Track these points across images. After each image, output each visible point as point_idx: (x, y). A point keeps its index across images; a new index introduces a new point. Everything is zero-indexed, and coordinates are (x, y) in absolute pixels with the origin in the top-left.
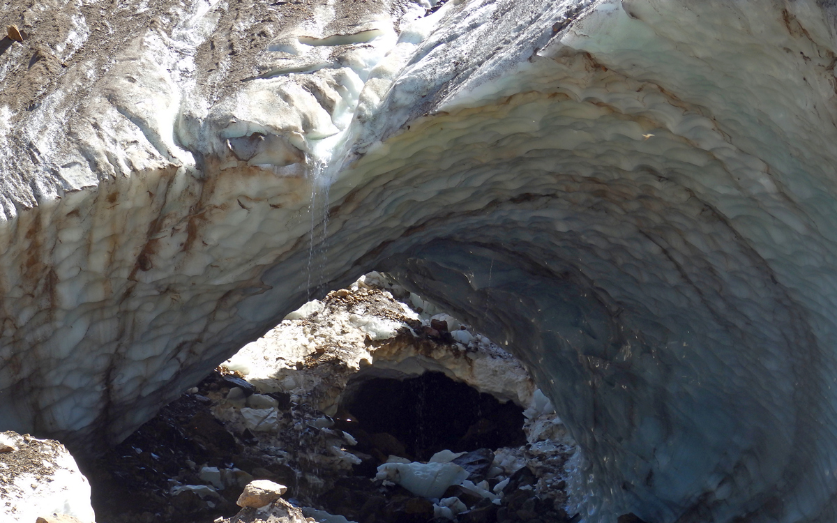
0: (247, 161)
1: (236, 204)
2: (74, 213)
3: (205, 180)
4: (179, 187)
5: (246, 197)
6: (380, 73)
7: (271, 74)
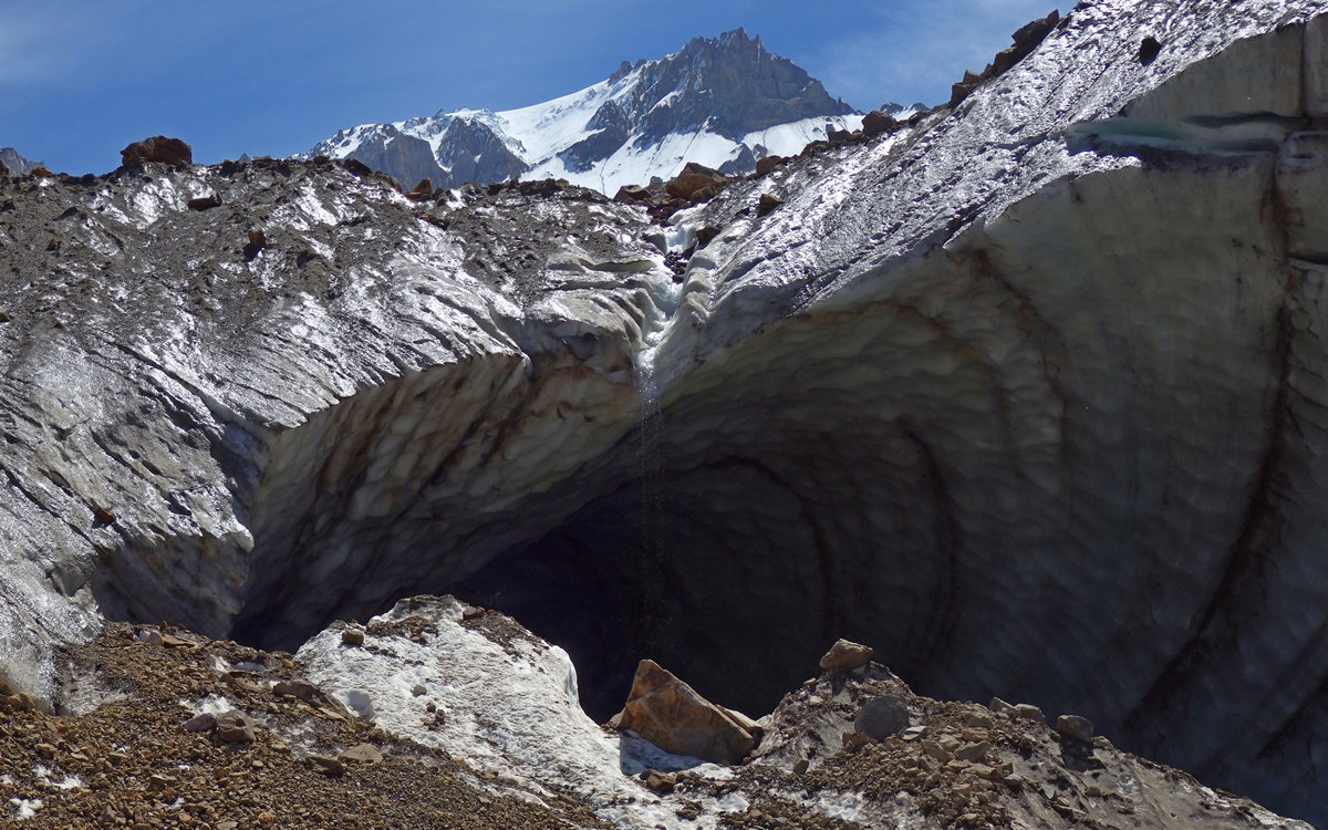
0: (584, 360)
1: (554, 413)
2: (423, 395)
3: (535, 379)
4: (513, 382)
5: (567, 405)
6: (698, 287)
7: (570, 286)
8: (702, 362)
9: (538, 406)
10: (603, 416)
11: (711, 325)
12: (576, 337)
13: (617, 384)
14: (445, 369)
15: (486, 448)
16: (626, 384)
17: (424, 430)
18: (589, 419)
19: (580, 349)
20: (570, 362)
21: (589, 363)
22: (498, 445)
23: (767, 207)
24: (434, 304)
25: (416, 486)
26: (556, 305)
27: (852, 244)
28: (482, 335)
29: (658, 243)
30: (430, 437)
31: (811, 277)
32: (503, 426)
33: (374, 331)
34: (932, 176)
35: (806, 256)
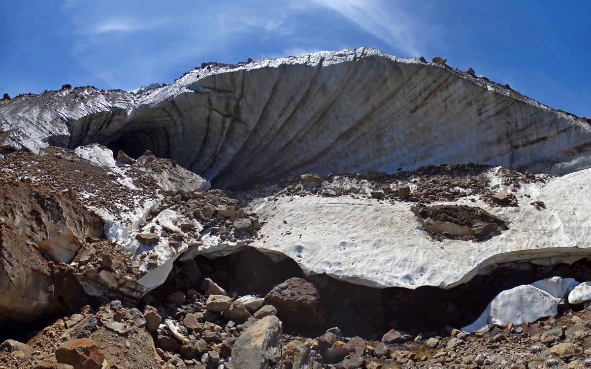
1: (115, 121)
2: (96, 117)
6: (136, 104)
10: (122, 121)
11: (138, 109)
14: (100, 113)
16: (126, 117)
19: (119, 111)
20: (118, 113)
23: (148, 94)
24: (99, 104)
26: (117, 105)
28: (105, 108)
30: (98, 123)
31: (151, 103)
32: (108, 122)
35: (151, 100)
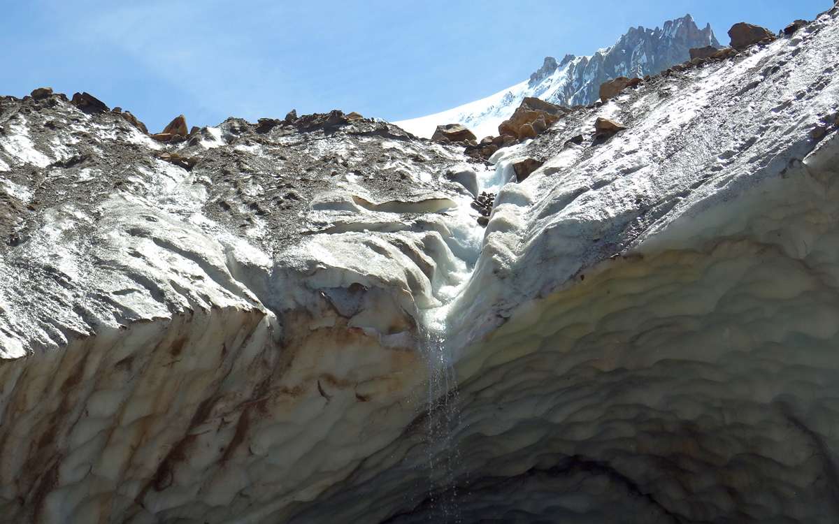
0: (349, 318)
1: (314, 388)
2: (127, 362)
3: (283, 343)
4: (254, 348)
5: (331, 379)
6: (503, 226)
7: (339, 228)
8: (506, 319)
9: (291, 380)
10: (380, 393)
11: (518, 272)
12: (340, 288)
13: (397, 349)
14: (155, 327)
15: (225, 438)
16: (408, 350)
17: (136, 411)
18: (362, 398)
19: (344, 304)
20: (330, 320)
21: (356, 321)
22: (241, 434)
23: (605, 133)
24: (148, 248)
25: (133, 491)
26: (316, 250)
27: (696, 166)
28: (210, 286)
29: (467, 181)
30: (145, 422)
31: (644, 208)
32: (245, 407)
33: (62, 280)
34: (797, 81)
35: (640, 184)
